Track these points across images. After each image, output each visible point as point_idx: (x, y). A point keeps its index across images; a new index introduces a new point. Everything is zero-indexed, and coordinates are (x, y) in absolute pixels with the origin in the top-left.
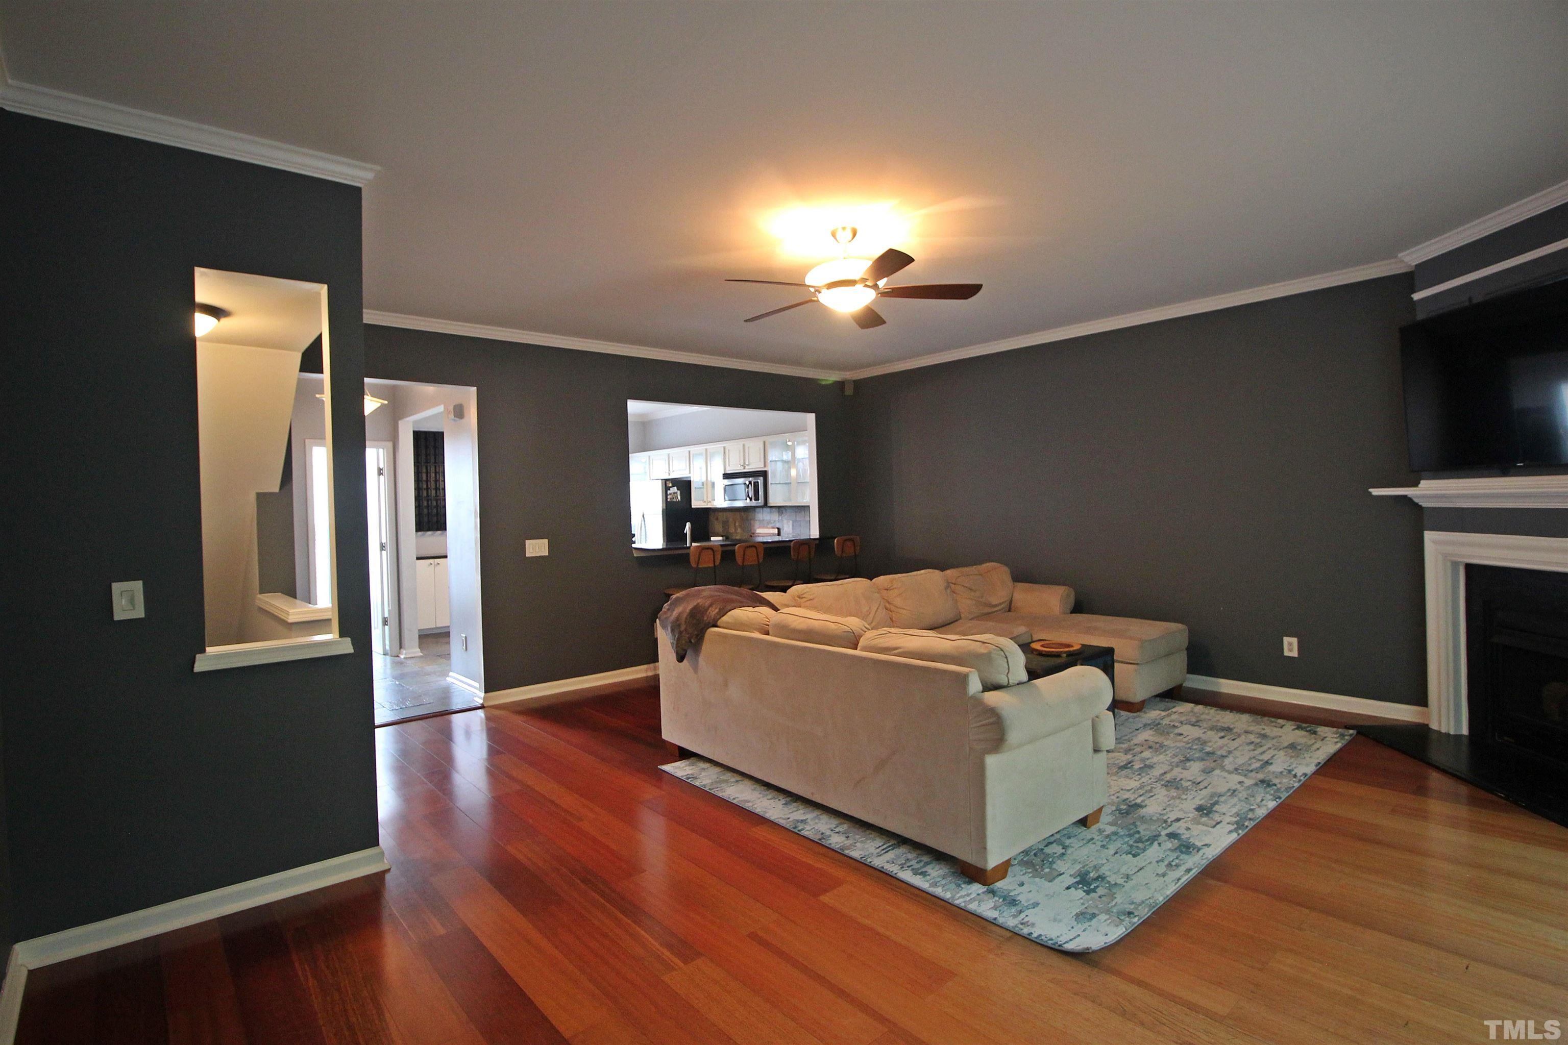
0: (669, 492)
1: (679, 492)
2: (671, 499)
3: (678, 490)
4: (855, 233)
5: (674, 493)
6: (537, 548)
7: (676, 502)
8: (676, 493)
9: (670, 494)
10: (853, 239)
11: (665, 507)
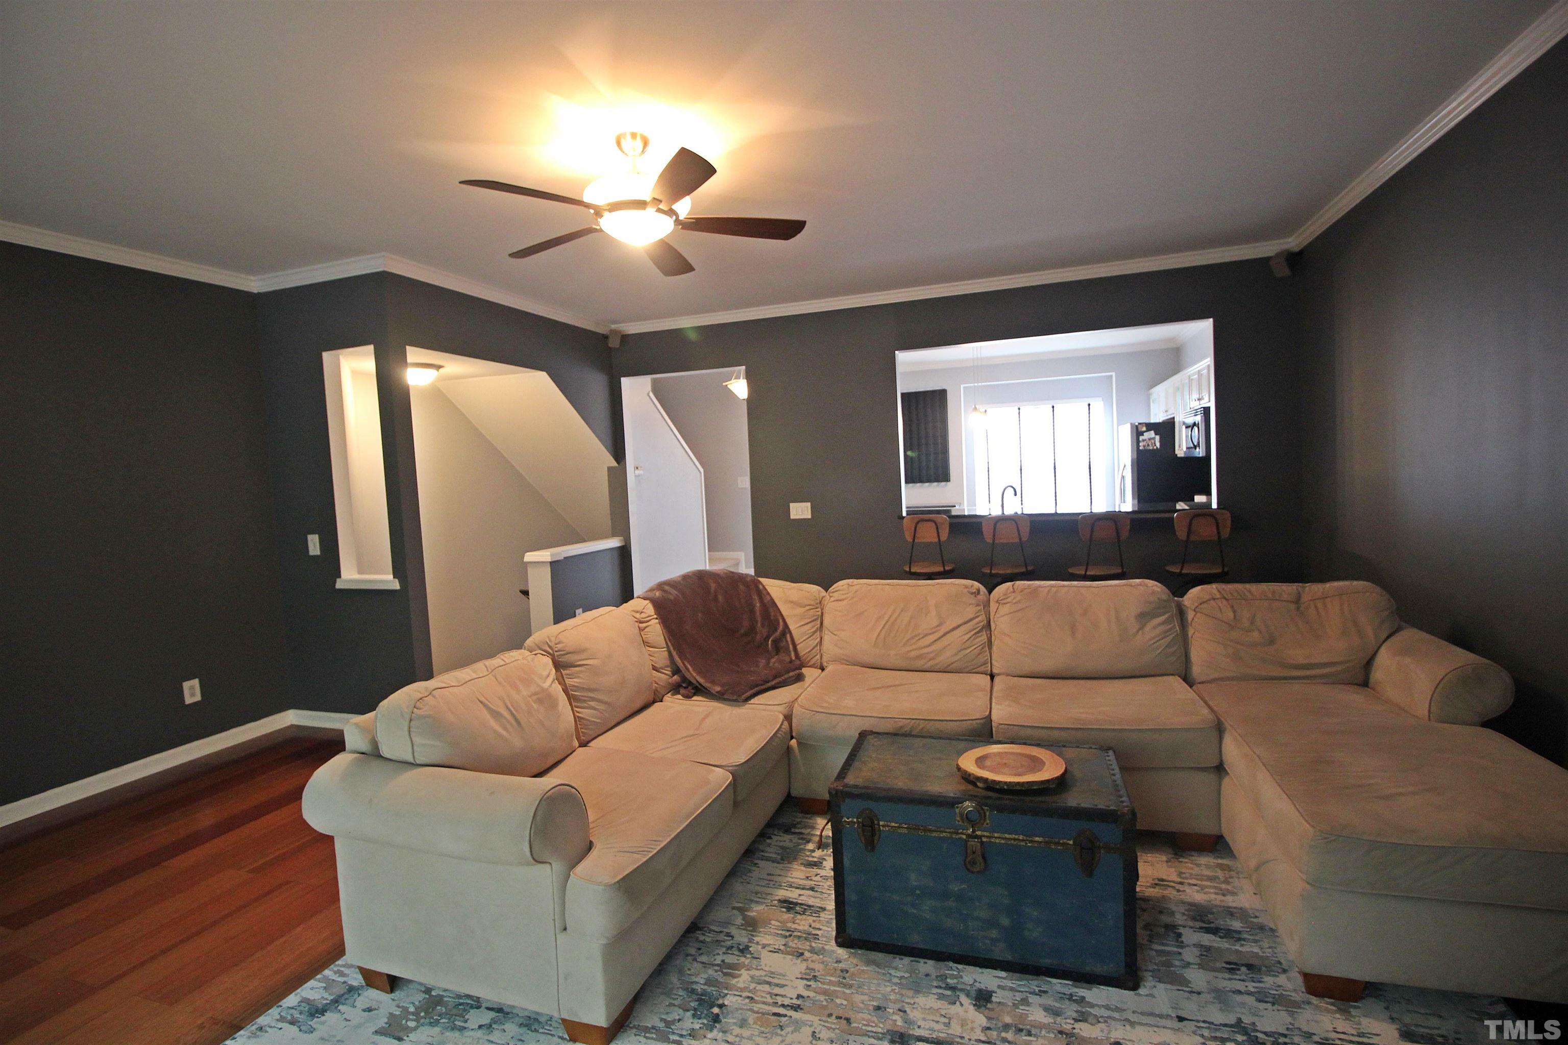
0: (1141, 438)
1: (1158, 437)
2: (1144, 446)
3: (1156, 434)
4: (646, 143)
5: (1150, 439)
6: (800, 511)
7: (1153, 450)
8: (1154, 438)
9: (1143, 441)
10: (643, 151)
11: (1135, 456)
